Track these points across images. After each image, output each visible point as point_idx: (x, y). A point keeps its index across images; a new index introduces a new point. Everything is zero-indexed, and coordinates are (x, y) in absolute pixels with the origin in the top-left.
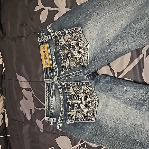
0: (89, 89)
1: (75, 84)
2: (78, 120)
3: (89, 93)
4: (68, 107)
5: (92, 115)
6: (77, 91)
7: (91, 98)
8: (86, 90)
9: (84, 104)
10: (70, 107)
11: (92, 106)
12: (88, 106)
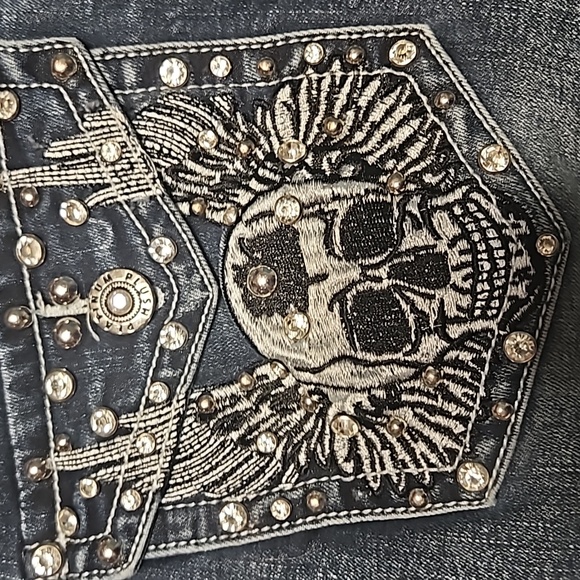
0: (404, 110)
1: (173, 73)
2: (214, 528)
3: (413, 152)
4: (30, 386)
5: (451, 424)
6: (191, 165)
7: (467, 213)
8: (359, 136)
9: (331, 308)
10: (59, 386)
11: (478, 312)
12: (411, 318)
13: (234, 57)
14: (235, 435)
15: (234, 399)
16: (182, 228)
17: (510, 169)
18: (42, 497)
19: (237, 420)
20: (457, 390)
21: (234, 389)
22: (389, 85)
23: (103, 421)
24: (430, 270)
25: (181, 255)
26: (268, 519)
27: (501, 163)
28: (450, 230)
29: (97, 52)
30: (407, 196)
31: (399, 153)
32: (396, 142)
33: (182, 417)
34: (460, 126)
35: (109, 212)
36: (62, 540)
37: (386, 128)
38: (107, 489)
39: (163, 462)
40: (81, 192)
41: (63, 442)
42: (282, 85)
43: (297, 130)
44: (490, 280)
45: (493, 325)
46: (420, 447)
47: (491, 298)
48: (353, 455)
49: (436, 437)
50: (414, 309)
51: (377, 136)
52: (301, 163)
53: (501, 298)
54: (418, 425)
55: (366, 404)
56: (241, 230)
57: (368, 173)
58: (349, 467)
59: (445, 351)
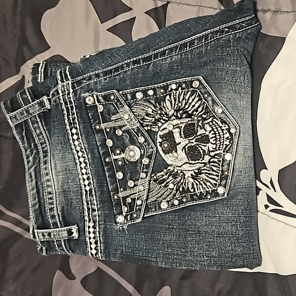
0: (197, 99)
1: (139, 95)
2: (160, 208)
3: (200, 110)
4: (113, 176)
5: (215, 177)
6: (146, 117)
7: (213, 124)
8: (187, 106)
9: (182, 151)
10: (120, 175)
11: (217, 149)
12: (201, 151)
13: (154, 90)
14: (163, 185)
15: (163, 176)
16: (146, 134)
17: (223, 112)
18: (118, 204)
19: (164, 181)
20: (215, 168)
21: (163, 173)
22: (193, 92)
23: (131, 183)
24: (205, 139)
25: (146, 141)
26: (173, 205)
27: (220, 111)
28: (209, 129)
29: (121, 92)
30: (199, 121)
31: (197, 110)
32: (196, 107)
33: (150, 181)
34: (210, 102)
35: (128, 131)
36: (124, 214)
37: (193, 104)
38: (133, 200)
39: (146, 192)
40: (120, 127)
41: (122, 190)
42: (167, 95)
43: (172, 106)
44: (220, 141)
45: (222, 151)
46: (208, 184)
47: (220, 145)
48: (193, 187)
49: (212, 181)
50: (202, 149)
51: (191, 106)
52: (173, 114)
53: (223, 145)
54: (207, 178)
55: (194, 174)
56: (160, 133)
57: (189, 116)
58: (192, 190)
59: (210, 159)
